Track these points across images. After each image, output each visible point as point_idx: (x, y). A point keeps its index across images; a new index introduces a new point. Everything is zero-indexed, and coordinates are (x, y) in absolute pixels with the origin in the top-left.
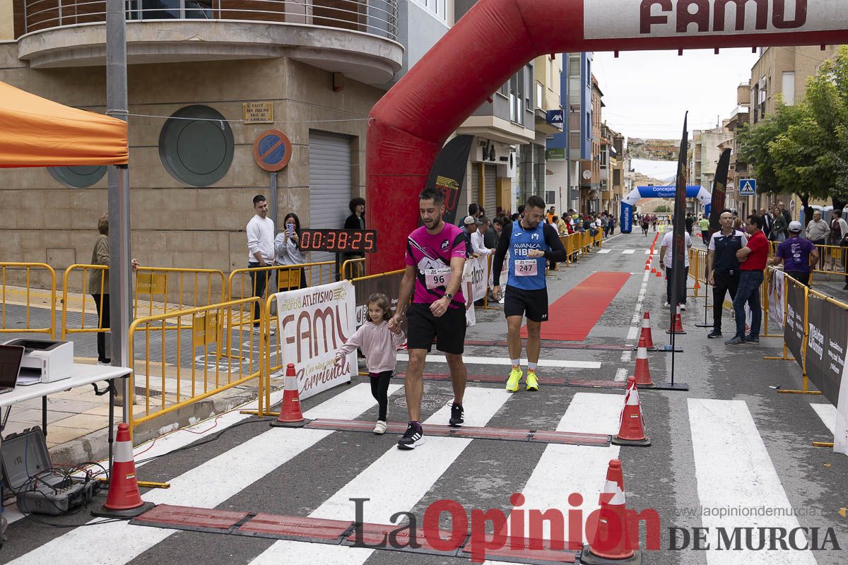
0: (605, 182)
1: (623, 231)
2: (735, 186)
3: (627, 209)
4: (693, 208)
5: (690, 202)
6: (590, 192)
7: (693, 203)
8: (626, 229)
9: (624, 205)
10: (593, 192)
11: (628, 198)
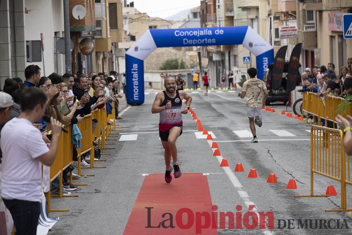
0: (99, 23)
1: (131, 102)
2: (299, 25)
3: (135, 66)
4: (223, 61)
5: (218, 52)
6: (80, 40)
7: (222, 54)
8: (136, 97)
9: (130, 60)
10: (85, 40)
11: (136, 49)
